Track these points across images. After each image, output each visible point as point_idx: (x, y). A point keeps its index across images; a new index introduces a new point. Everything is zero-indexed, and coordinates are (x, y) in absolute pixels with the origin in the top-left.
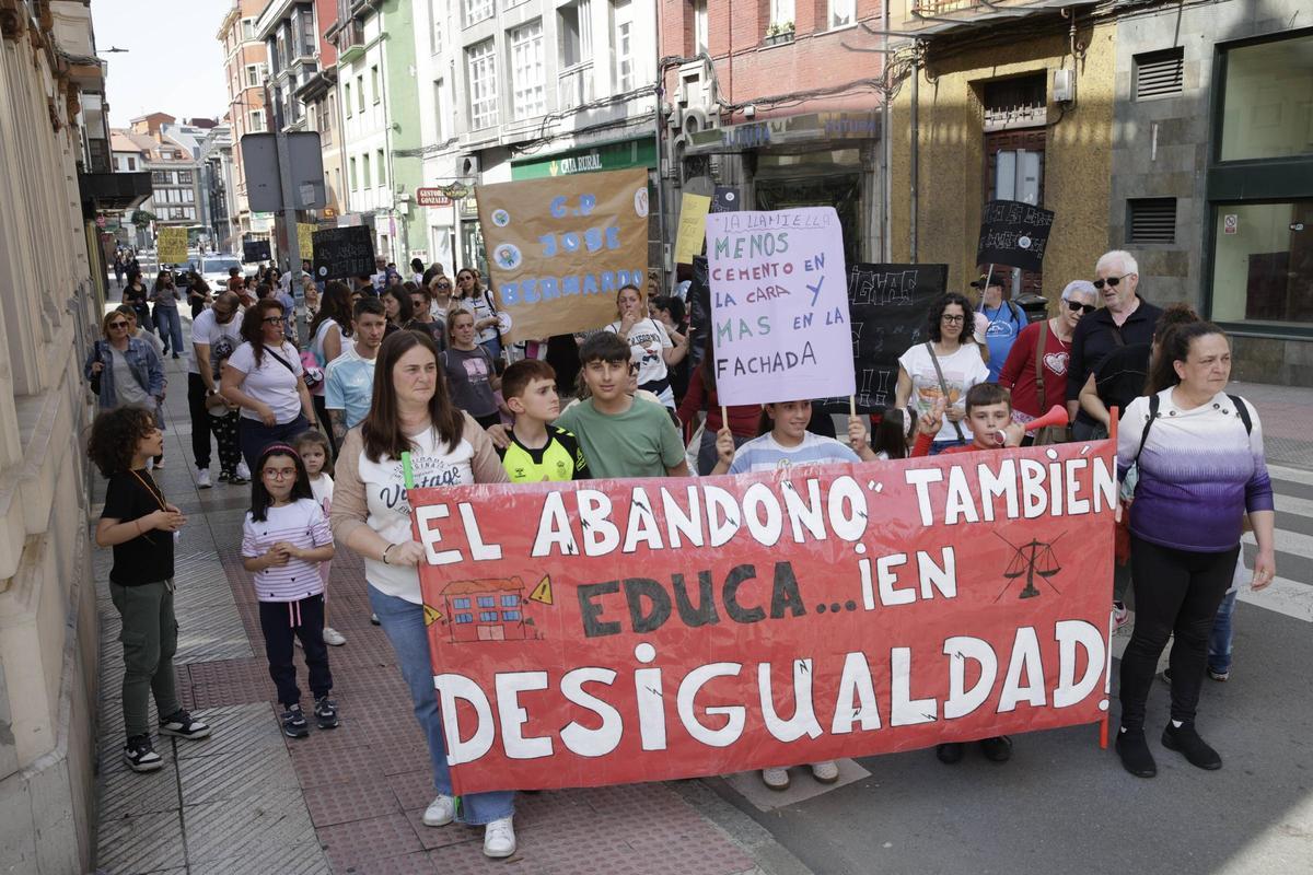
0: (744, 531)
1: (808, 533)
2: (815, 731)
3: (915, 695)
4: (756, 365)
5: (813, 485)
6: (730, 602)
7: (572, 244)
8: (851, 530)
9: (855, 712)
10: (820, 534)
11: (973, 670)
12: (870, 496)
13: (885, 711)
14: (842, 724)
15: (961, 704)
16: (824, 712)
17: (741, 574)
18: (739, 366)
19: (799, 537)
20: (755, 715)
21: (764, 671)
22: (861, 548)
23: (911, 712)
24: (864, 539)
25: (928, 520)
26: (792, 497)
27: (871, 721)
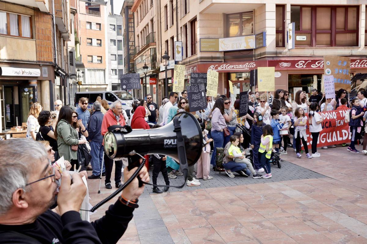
0: (326, 118)
1: (332, 118)
2: (331, 141)
3: (340, 137)
4: (330, 93)
5: (331, 113)
6: (325, 126)
7: (341, 72)
8: (335, 117)
9: (335, 139)
10: (333, 118)
11: (345, 134)
12: (337, 114)
13: (337, 139)
14: (333, 141)
15: (345, 138)
16: (332, 139)
17: (327, 122)
18: (328, 94)
19: (331, 119)
20: (326, 140)
21: (328, 134)
22: (336, 120)
23: (340, 139)
24: (336, 119)
25: (342, 116)
26: (329, 114)
27: (336, 140)
